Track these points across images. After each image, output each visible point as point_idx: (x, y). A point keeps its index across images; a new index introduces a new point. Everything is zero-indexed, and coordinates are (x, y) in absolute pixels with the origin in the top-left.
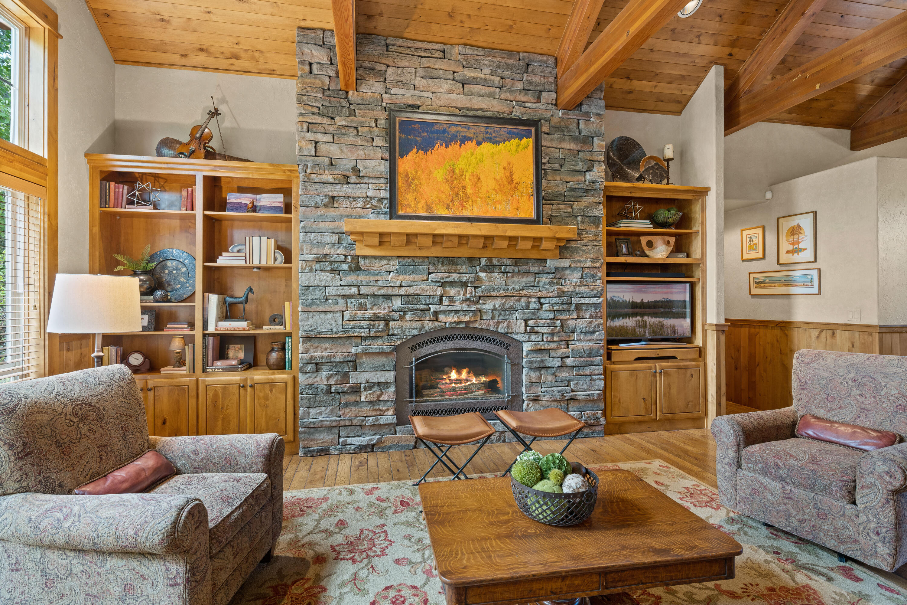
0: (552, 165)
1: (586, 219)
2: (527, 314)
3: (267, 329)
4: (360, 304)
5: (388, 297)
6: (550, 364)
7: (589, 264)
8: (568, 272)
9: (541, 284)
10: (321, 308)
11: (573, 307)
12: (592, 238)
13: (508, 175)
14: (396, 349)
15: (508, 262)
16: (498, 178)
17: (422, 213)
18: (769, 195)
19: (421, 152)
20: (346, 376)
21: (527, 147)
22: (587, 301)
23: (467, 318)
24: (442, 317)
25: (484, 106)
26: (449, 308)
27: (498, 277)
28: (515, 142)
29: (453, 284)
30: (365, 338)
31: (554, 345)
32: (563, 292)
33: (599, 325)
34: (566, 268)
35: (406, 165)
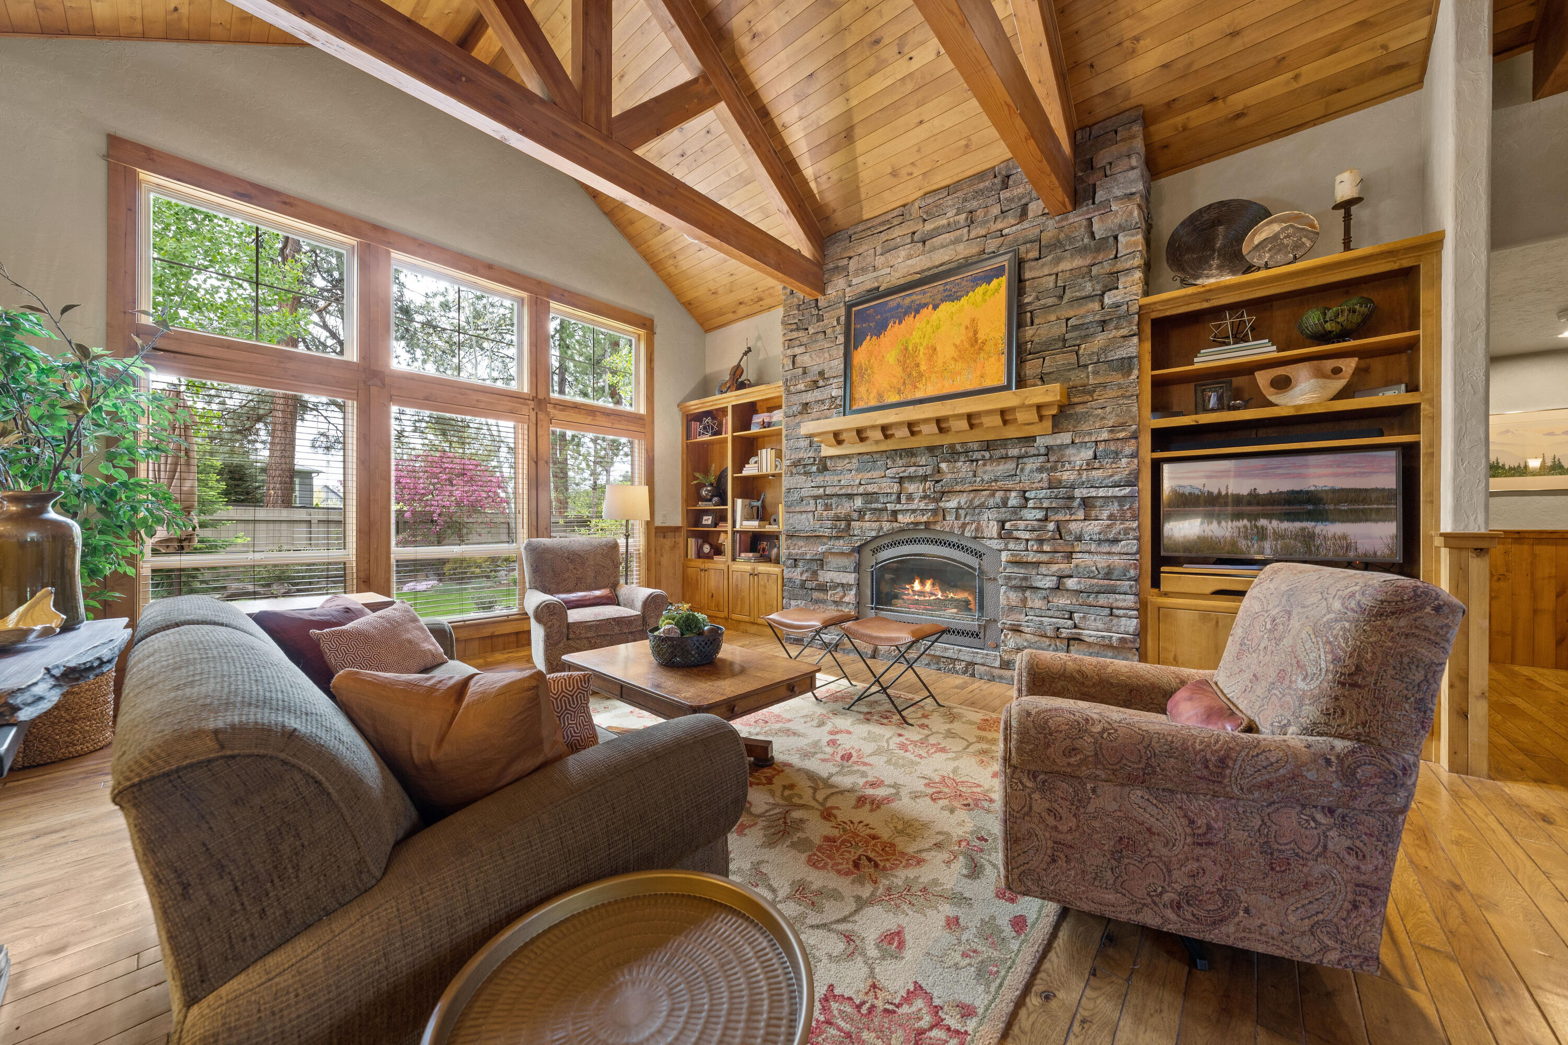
0: (1043, 302)
1: (1103, 367)
2: (1003, 514)
3: (769, 527)
4: (826, 505)
5: (850, 496)
6: (1039, 584)
7: (1105, 435)
8: (1071, 451)
9: (1027, 472)
10: (797, 509)
11: (1076, 503)
12: (1114, 394)
13: (971, 334)
14: (859, 550)
15: (976, 447)
16: (958, 342)
17: (873, 403)
19: (874, 338)
20: (815, 573)
21: (997, 290)
22: (1101, 492)
23: (925, 519)
24: (900, 517)
25: (947, 258)
26: (905, 507)
27: (963, 468)
28: (980, 290)
29: (911, 478)
30: (830, 538)
31: (1044, 558)
32: (1060, 481)
33: (1126, 531)
34: (1067, 446)
35: (860, 356)
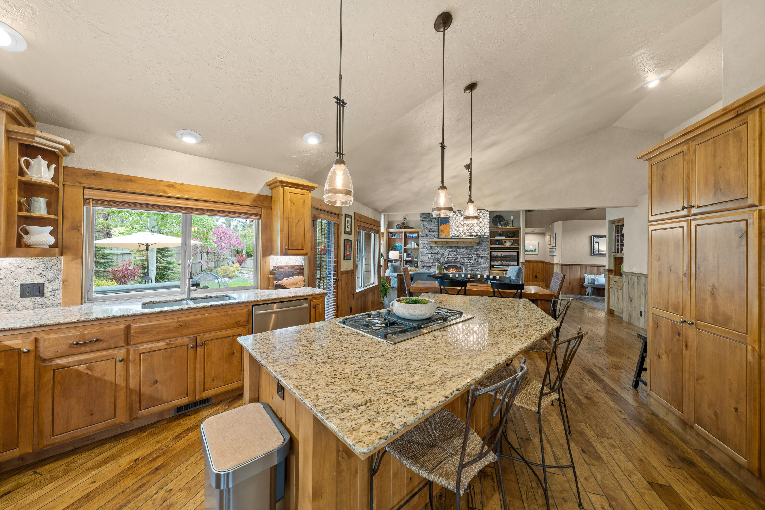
2: (469, 258)
3: (414, 260)
4: (432, 256)
5: (437, 254)
7: (485, 247)
8: (479, 249)
9: (472, 252)
10: (424, 256)
11: (480, 257)
12: (486, 241)
15: (464, 247)
17: (444, 237)
18: (551, 226)
19: (445, 225)
20: (429, 269)
22: (483, 256)
23: (454, 259)
24: (449, 259)
26: (450, 257)
27: (462, 250)
29: (451, 252)
30: (433, 262)
32: (478, 254)
35: (441, 227)
